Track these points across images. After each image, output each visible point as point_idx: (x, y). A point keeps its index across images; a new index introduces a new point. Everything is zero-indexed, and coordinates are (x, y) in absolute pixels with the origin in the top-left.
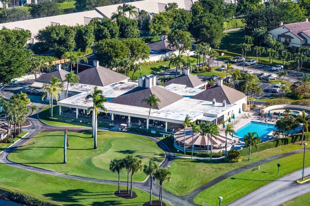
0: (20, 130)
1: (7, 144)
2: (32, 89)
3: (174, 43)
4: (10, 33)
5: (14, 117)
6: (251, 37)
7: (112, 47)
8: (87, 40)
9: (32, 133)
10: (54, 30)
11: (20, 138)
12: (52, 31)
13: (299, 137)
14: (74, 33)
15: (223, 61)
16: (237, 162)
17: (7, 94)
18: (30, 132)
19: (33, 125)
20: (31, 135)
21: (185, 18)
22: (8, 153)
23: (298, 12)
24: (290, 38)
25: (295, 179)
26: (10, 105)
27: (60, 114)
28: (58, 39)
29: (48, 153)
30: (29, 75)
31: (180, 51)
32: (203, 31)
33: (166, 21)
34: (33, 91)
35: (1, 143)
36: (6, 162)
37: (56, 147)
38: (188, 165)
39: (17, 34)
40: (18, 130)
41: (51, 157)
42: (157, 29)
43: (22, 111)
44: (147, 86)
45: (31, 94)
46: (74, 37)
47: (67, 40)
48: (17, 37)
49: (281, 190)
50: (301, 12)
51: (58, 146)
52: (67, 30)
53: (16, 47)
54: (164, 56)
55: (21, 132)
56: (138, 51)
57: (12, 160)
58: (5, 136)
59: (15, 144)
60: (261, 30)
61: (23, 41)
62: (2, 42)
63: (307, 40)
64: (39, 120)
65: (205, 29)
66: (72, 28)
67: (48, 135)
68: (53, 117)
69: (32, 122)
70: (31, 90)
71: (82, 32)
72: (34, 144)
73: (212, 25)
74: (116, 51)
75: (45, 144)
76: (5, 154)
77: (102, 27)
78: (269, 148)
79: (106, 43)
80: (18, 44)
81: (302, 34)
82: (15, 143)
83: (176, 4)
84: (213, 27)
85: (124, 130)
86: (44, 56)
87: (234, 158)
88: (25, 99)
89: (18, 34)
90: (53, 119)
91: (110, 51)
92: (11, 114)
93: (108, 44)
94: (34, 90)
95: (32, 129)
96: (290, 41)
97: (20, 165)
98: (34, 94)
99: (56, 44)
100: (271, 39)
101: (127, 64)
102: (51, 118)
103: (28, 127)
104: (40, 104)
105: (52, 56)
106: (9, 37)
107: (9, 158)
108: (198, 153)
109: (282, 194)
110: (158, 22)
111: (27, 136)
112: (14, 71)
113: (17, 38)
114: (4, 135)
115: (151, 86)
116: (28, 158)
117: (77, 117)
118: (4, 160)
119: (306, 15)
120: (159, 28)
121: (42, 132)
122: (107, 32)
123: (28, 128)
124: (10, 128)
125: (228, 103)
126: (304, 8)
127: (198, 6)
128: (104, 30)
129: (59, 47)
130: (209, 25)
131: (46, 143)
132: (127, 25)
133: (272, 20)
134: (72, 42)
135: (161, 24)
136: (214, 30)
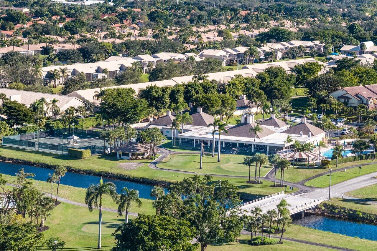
1: (150, 160)
3: (253, 100)
6: (314, 99)
7: (207, 99)
8: (178, 99)
9: (164, 155)
10: (154, 89)
11: (157, 157)
13: (371, 156)
14: (169, 92)
15: (294, 117)
16: (328, 168)
19: (162, 151)
21: (255, 84)
22: (154, 165)
23: (352, 80)
24: (349, 98)
25: (373, 176)
27: (180, 145)
28: (157, 96)
29: (185, 164)
31: (257, 108)
32: (274, 92)
33: (239, 87)
35: (146, 159)
36: (157, 169)
38: (292, 170)
41: (189, 166)
42: (231, 93)
44: (248, 122)
46: (169, 95)
47: (164, 97)
49: (364, 181)
50: (354, 80)
52: (163, 89)
54: (244, 111)
56: (228, 104)
57: (160, 168)
59: (156, 160)
60: (324, 93)
63: (363, 100)
64: (164, 149)
65: (276, 91)
66: (167, 88)
68: (176, 146)
71: (175, 91)
72: (171, 160)
73: (282, 87)
74: (212, 102)
77: (190, 88)
78: (349, 161)
79: (202, 97)
81: (359, 95)
83: (241, 75)
84: (283, 89)
85: (234, 153)
87: (326, 165)
91: (207, 102)
93: (204, 97)
95: (163, 153)
96: (348, 101)
97: (169, 170)
99: (154, 101)
100: (332, 100)
101: (223, 112)
102: (174, 147)
107: (158, 167)
108: (297, 163)
109: (366, 182)
110: (232, 87)
111: (161, 156)
114: (147, 154)
115: (251, 123)
116: (172, 166)
117: (194, 146)
119: (359, 82)
120: (234, 92)
121: (171, 154)
122: (194, 93)
125: (312, 135)
126: (357, 77)
127: (265, 74)
128: (191, 90)
129: (157, 103)
130: (279, 87)
131: (180, 159)
132: (209, 88)
133: (331, 85)
134: (168, 99)
135: (234, 89)
136: (284, 92)
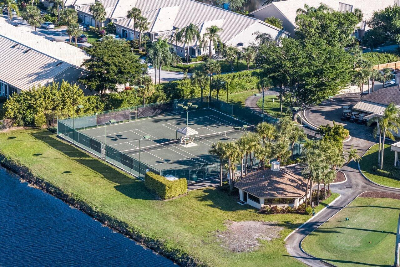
0: (327, 191)
1: (303, 217)
2: (354, 113)
4: (328, 18)
5: (317, 174)
9: (346, 197)
10: (397, 14)
11: (325, 205)
12: (395, 15)
17: (315, 117)
18: (343, 194)
19: (350, 181)
20: (344, 202)
22: (302, 236)
26: (312, 153)
27: (395, 165)
29: (369, 244)
30: (353, 86)
34: (356, 117)
35: (295, 213)
36: (298, 254)
37: (384, 232)
39: (339, 20)
40: (324, 191)
41: (374, 252)
43: (331, 161)
45: (352, 122)
48: (338, 23)
51: (386, 229)
53: (336, 39)
55: (328, 194)
57: (307, 251)
58: (302, 201)
59: (317, 217)
61: (348, 30)
62: (315, 31)
64: (360, 172)
67: (372, 204)
68: (383, 169)
69: (348, 176)
70: (352, 115)
72: (348, 221)
75: (365, 223)
76: (299, 237)
80: (339, 34)
82: (316, 215)
86: (379, 53)
88: (340, 134)
89: (341, 19)
90: (384, 173)
92: (313, 168)
94: (358, 114)
95: (347, 189)
97: (321, 263)
98: (356, 121)
102: (379, 172)
103: (340, 184)
104: (364, 140)
105: (392, 53)
106: (326, 24)
107: (304, 247)
111: (337, 201)
112: (328, 86)
113: (338, 25)
114: (300, 200)
116: (334, 249)
118: (294, 248)
121: (362, 196)
123: (341, 187)
124: (310, 189)
131: (368, 222)
